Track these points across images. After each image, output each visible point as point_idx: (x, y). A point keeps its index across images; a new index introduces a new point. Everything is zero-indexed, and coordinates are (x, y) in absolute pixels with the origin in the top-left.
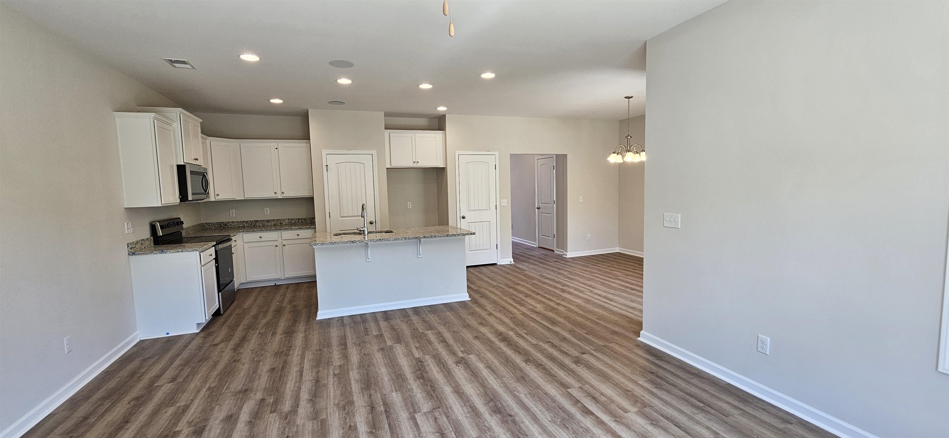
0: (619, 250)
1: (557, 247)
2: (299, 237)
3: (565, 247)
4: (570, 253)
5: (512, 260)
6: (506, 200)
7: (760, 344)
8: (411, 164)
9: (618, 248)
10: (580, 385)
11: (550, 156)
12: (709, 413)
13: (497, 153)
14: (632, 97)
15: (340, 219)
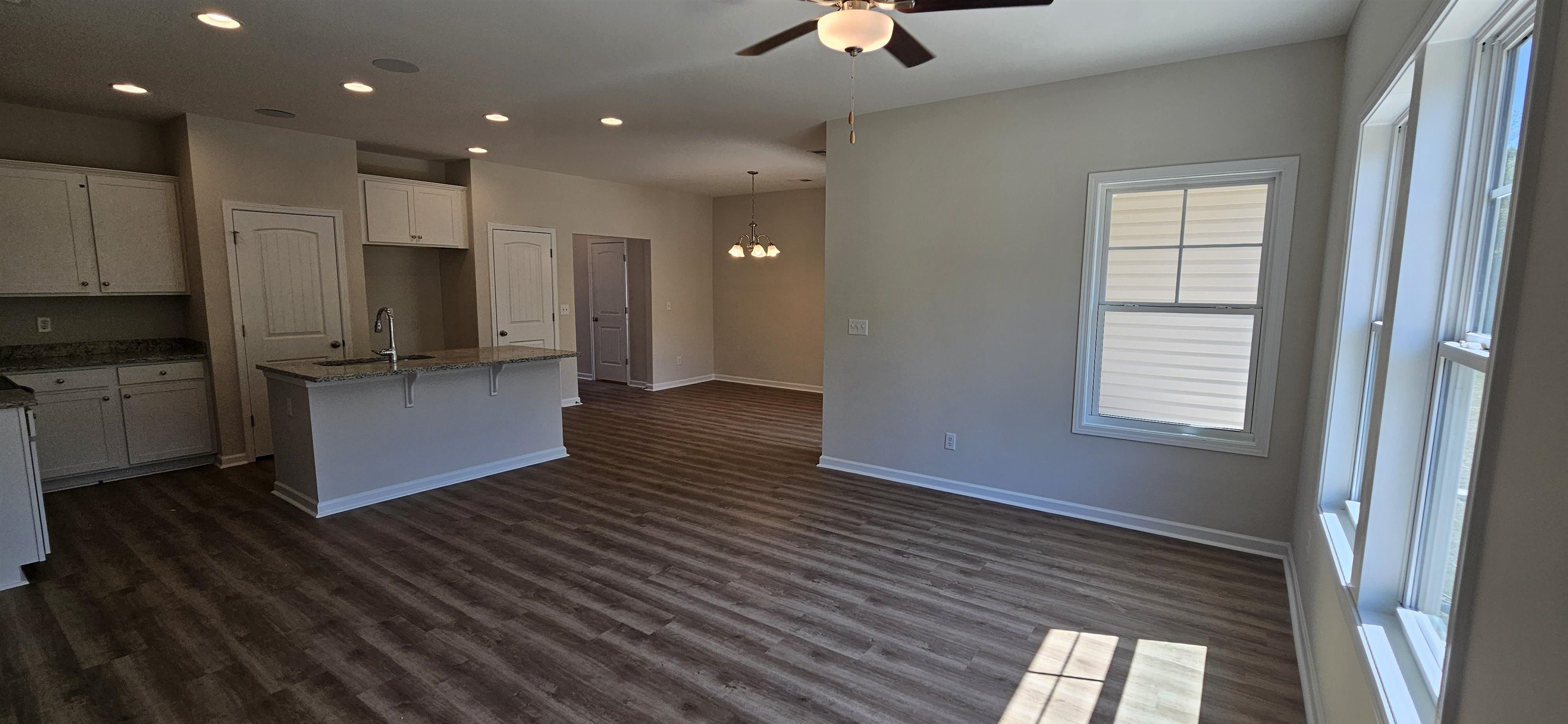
0: (715, 377)
1: (632, 378)
2: (167, 377)
3: (647, 375)
4: (657, 384)
5: (578, 400)
6: (567, 306)
7: (947, 442)
8: (404, 239)
9: (713, 375)
10: (799, 514)
11: (618, 241)
12: (922, 511)
13: (553, 231)
14: (757, 173)
15: (267, 338)
